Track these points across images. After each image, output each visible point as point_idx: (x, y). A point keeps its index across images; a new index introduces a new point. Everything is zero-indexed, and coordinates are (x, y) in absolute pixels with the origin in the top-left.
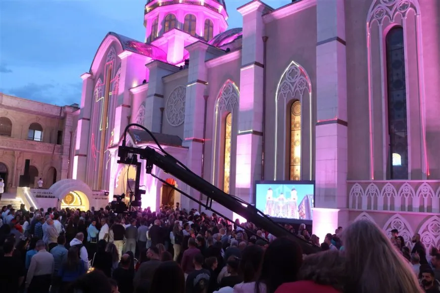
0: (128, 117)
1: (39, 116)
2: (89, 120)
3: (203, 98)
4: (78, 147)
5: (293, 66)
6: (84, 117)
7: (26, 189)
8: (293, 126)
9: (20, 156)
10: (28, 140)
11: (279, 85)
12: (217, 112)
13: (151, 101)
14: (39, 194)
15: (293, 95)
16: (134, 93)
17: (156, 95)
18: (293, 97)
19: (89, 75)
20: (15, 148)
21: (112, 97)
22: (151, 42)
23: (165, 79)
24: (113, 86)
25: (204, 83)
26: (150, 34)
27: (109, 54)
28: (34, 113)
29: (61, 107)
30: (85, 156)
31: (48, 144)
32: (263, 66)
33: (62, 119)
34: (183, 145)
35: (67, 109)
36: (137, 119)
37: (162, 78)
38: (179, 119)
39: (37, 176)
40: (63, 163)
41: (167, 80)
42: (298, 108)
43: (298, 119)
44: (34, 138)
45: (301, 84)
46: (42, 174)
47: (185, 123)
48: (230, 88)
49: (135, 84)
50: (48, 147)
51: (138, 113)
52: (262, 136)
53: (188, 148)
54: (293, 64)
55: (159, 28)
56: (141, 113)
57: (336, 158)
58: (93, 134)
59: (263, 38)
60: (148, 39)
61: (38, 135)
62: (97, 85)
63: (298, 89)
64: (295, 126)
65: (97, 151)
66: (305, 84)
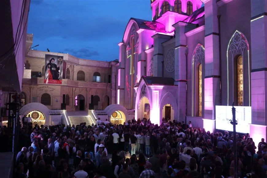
0: (144, 67)
1: (98, 68)
2: (124, 69)
3: (185, 55)
4: (119, 84)
5: (237, 34)
6: (121, 67)
7: (92, 111)
8: (238, 71)
9: (90, 91)
10: (93, 82)
11: (229, 46)
12: (193, 63)
13: (156, 57)
14: (99, 113)
15: (237, 52)
16: (147, 53)
17: (158, 54)
18: (237, 53)
19: (122, 43)
20: (87, 87)
21: (136, 55)
22: (156, 19)
23: (163, 44)
24: (136, 49)
25: (185, 46)
26: (155, 15)
27: (132, 30)
28: (95, 67)
29: (109, 62)
30: (124, 89)
31: (104, 83)
32: (219, 34)
33: (110, 69)
34: (175, 83)
35: (113, 63)
36: (150, 68)
37: (162, 43)
38: (172, 68)
39: (99, 101)
40: (112, 93)
41: (165, 44)
42: (241, 60)
43: (241, 67)
44: (96, 80)
45: (242, 45)
46: (102, 100)
47: (175, 70)
48: (199, 49)
49: (147, 48)
50: (104, 85)
51: (150, 65)
52: (219, 78)
53: (177, 85)
54: (237, 32)
55: (160, 10)
56: (152, 65)
57: (264, 93)
58: (127, 77)
59: (217, 16)
60: (154, 18)
61: (98, 78)
62: (127, 48)
63: (240, 48)
64: (240, 71)
65: (130, 87)
66: (245, 44)
